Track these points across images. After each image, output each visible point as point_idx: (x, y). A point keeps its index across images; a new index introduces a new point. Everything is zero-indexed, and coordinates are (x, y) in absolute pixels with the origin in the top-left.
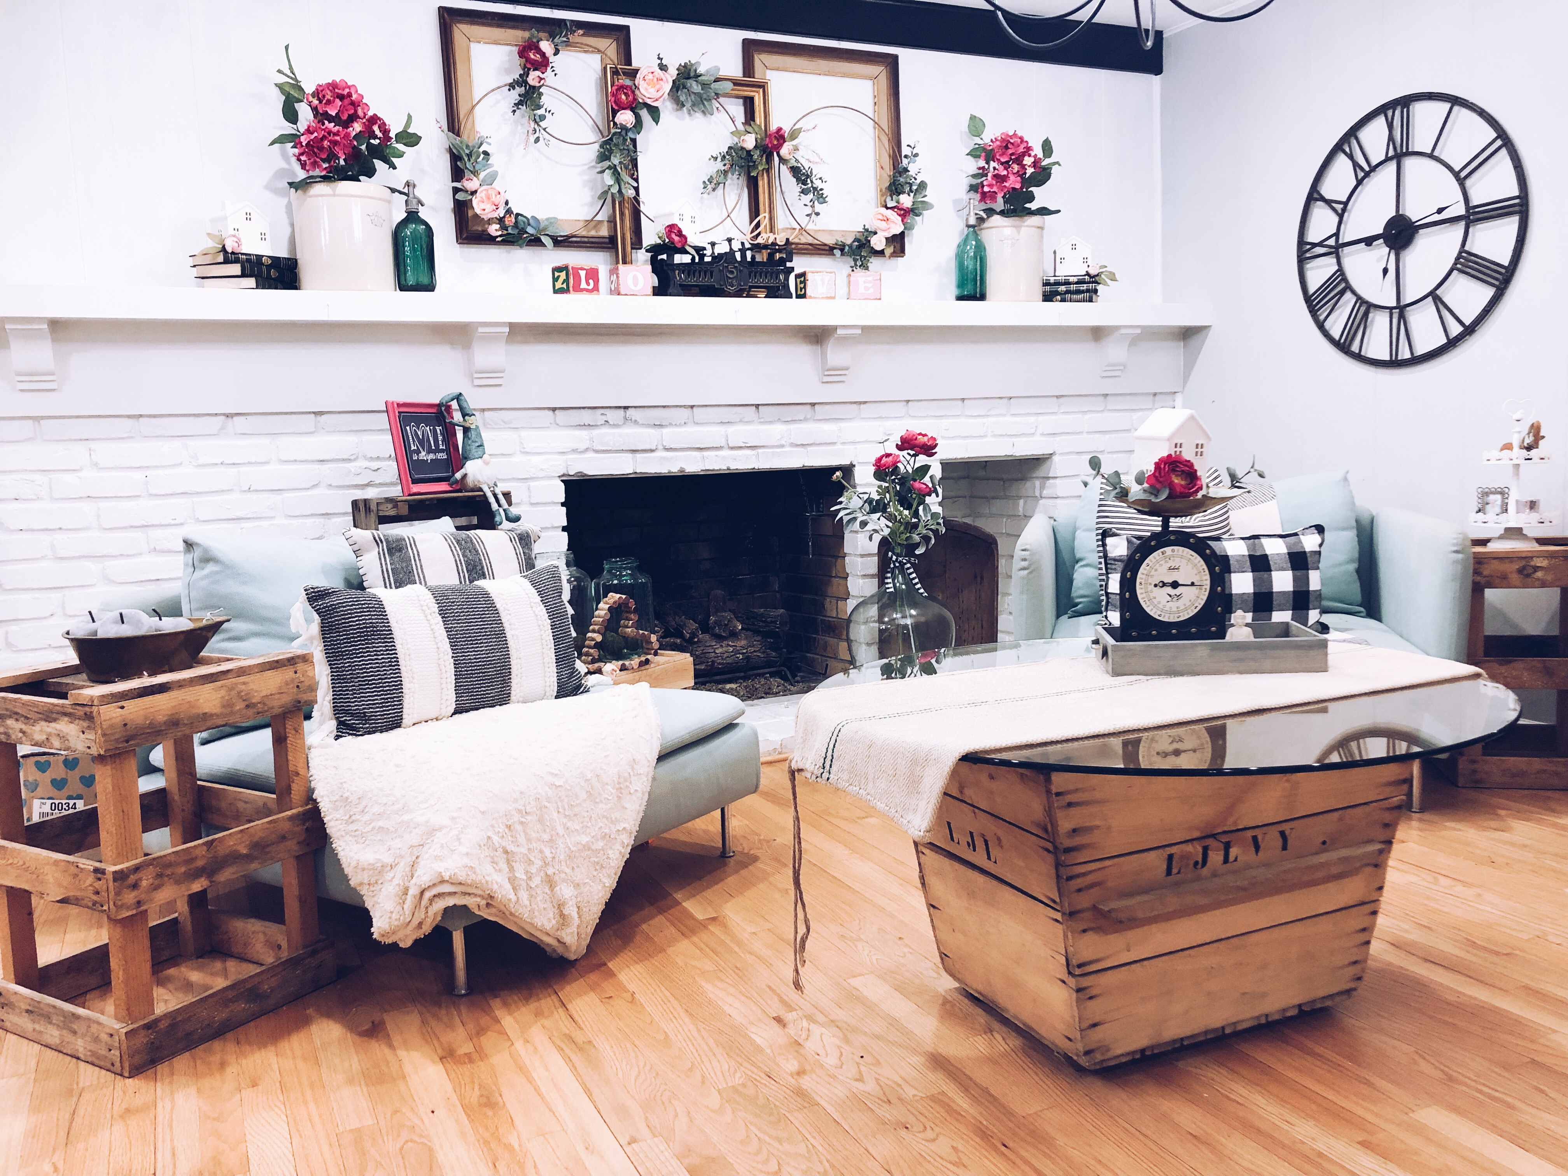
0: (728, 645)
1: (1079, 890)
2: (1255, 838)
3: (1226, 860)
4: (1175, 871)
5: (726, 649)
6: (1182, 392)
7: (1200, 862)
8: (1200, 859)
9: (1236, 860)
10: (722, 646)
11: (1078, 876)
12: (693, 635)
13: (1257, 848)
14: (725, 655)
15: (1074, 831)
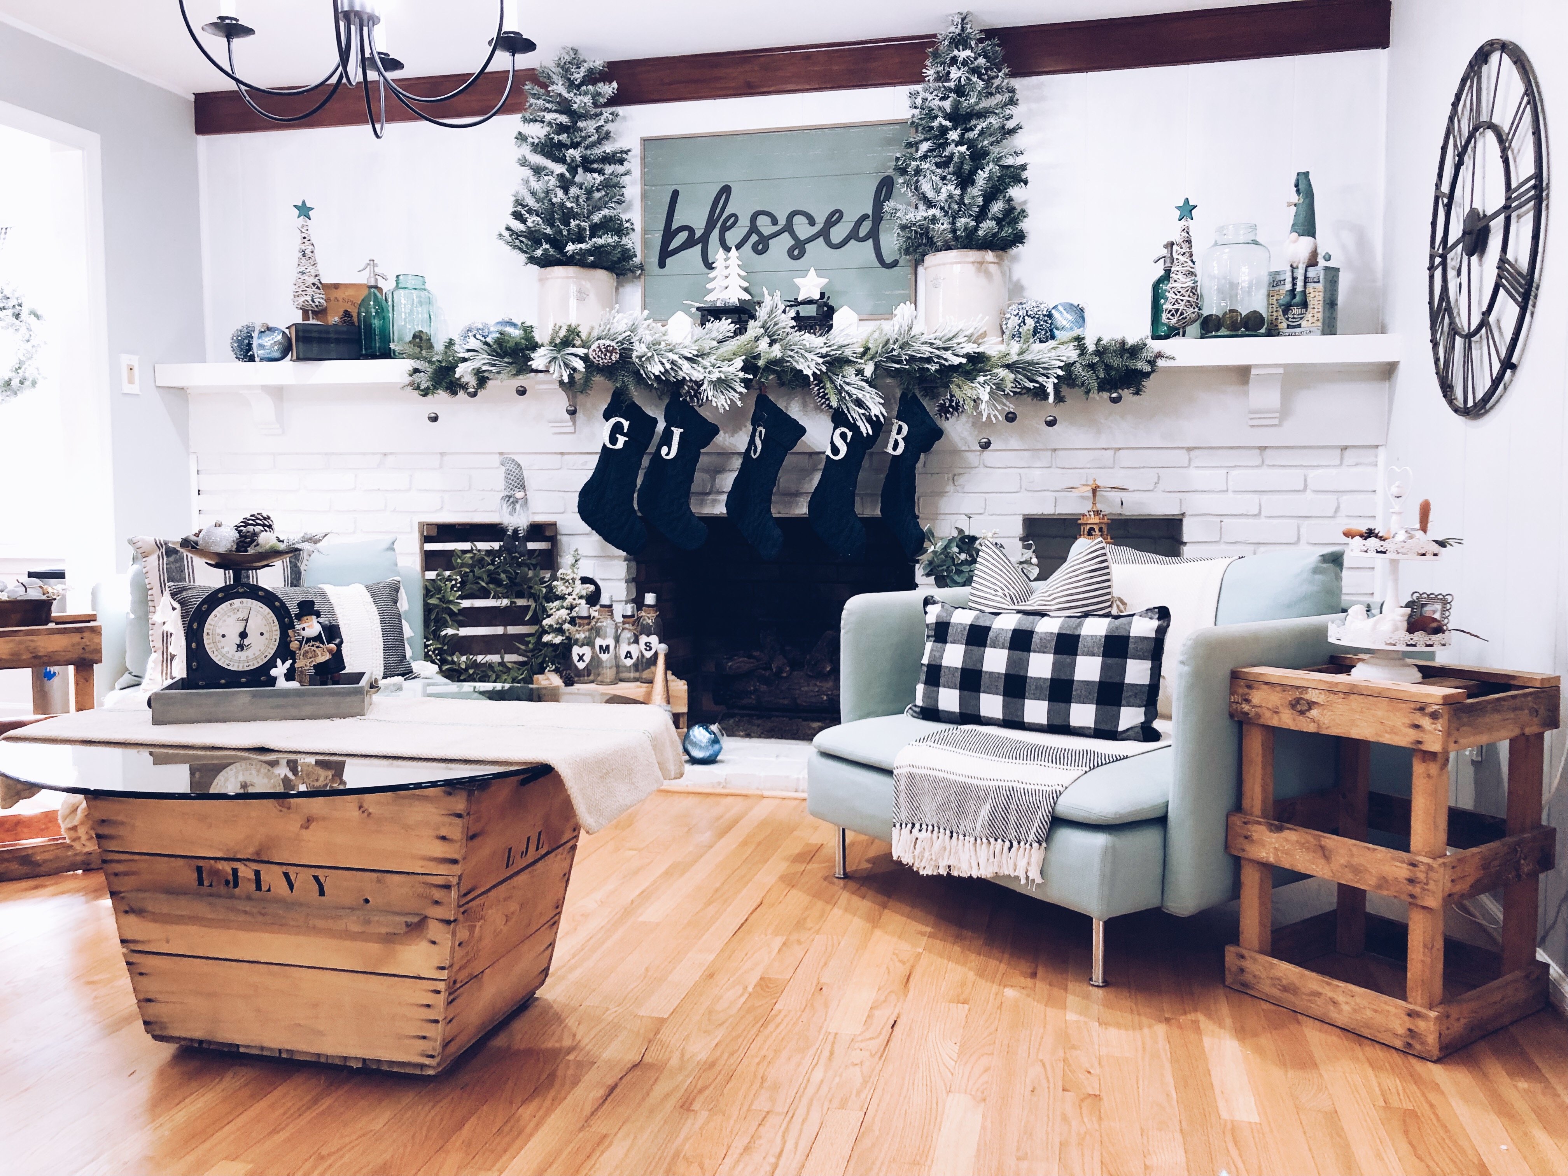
0: (816, 685)
1: (116, 874)
2: (286, 875)
3: (259, 888)
4: (206, 883)
5: (811, 688)
6: (1385, 445)
7: (232, 883)
8: (231, 878)
9: (269, 890)
10: (809, 685)
11: (112, 861)
12: (780, 670)
13: (291, 886)
14: (812, 694)
15: (103, 821)
